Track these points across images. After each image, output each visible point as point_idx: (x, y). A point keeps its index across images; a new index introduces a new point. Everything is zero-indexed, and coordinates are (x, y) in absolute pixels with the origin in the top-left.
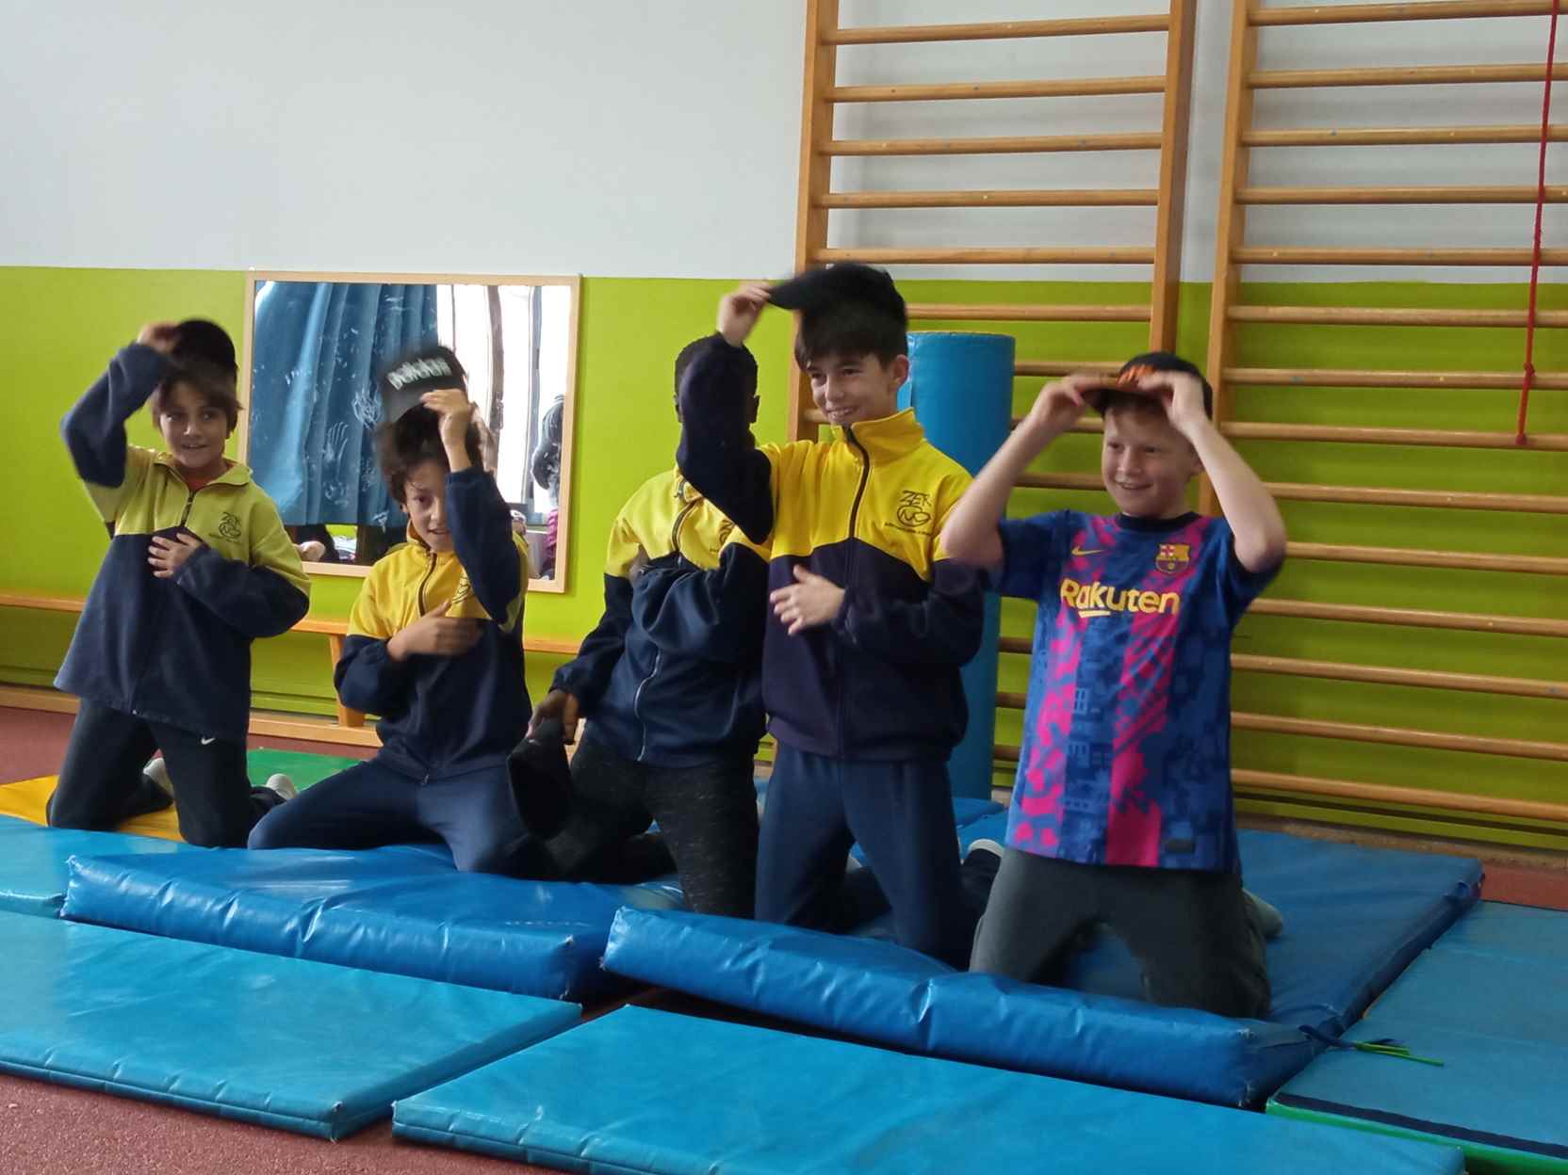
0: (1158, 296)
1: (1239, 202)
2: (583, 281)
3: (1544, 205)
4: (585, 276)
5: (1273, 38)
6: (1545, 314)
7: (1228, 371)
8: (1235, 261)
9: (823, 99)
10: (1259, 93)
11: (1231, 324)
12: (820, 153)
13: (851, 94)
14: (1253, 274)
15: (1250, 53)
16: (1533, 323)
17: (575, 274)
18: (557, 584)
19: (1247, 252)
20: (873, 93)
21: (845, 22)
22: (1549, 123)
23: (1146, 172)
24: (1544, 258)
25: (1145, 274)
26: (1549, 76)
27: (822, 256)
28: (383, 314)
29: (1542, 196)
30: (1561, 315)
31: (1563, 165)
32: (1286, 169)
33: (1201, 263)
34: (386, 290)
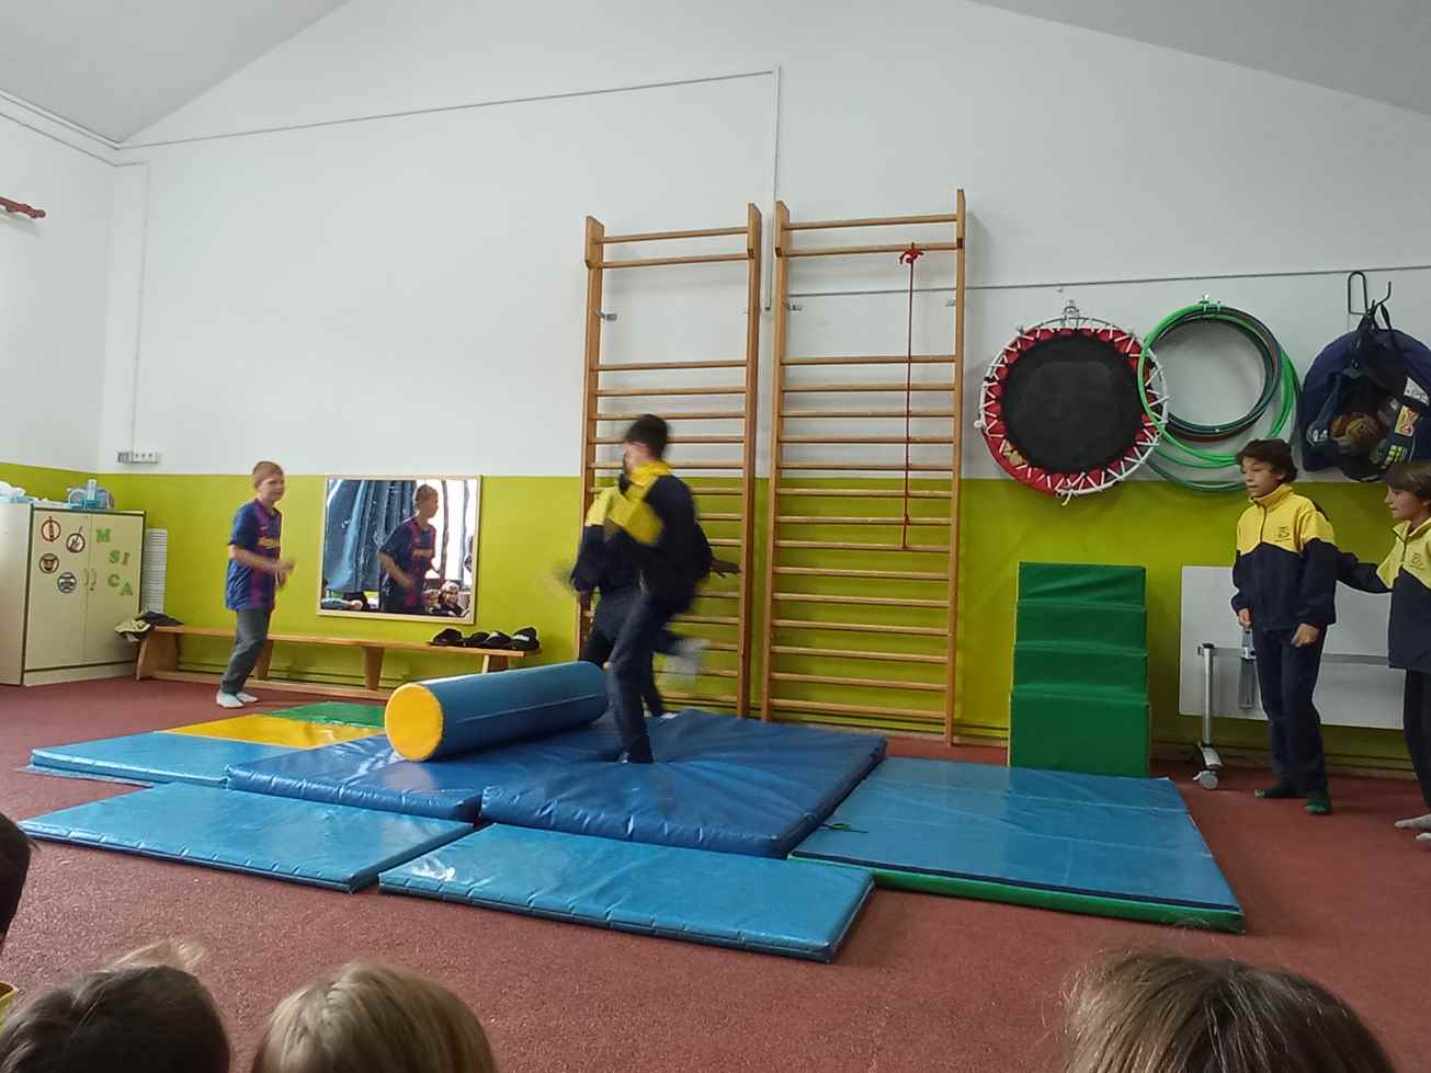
0: (745, 484)
1: (779, 442)
2: (482, 477)
3: (909, 444)
4: (484, 475)
5: (792, 371)
6: (912, 492)
7: (778, 517)
8: (779, 468)
9: (593, 395)
10: (786, 394)
11: (778, 496)
12: (591, 420)
13: (606, 393)
14: (787, 474)
15: (782, 376)
16: (907, 496)
17: (478, 475)
18: (470, 621)
19: (784, 464)
20: (615, 393)
21: (602, 361)
22: (910, 409)
23: (738, 428)
24: (911, 468)
25: (740, 473)
26: (909, 389)
27: (593, 465)
28: (391, 494)
29: (908, 441)
30: (919, 492)
31: (917, 428)
32: (798, 428)
33: (764, 469)
34: (393, 483)
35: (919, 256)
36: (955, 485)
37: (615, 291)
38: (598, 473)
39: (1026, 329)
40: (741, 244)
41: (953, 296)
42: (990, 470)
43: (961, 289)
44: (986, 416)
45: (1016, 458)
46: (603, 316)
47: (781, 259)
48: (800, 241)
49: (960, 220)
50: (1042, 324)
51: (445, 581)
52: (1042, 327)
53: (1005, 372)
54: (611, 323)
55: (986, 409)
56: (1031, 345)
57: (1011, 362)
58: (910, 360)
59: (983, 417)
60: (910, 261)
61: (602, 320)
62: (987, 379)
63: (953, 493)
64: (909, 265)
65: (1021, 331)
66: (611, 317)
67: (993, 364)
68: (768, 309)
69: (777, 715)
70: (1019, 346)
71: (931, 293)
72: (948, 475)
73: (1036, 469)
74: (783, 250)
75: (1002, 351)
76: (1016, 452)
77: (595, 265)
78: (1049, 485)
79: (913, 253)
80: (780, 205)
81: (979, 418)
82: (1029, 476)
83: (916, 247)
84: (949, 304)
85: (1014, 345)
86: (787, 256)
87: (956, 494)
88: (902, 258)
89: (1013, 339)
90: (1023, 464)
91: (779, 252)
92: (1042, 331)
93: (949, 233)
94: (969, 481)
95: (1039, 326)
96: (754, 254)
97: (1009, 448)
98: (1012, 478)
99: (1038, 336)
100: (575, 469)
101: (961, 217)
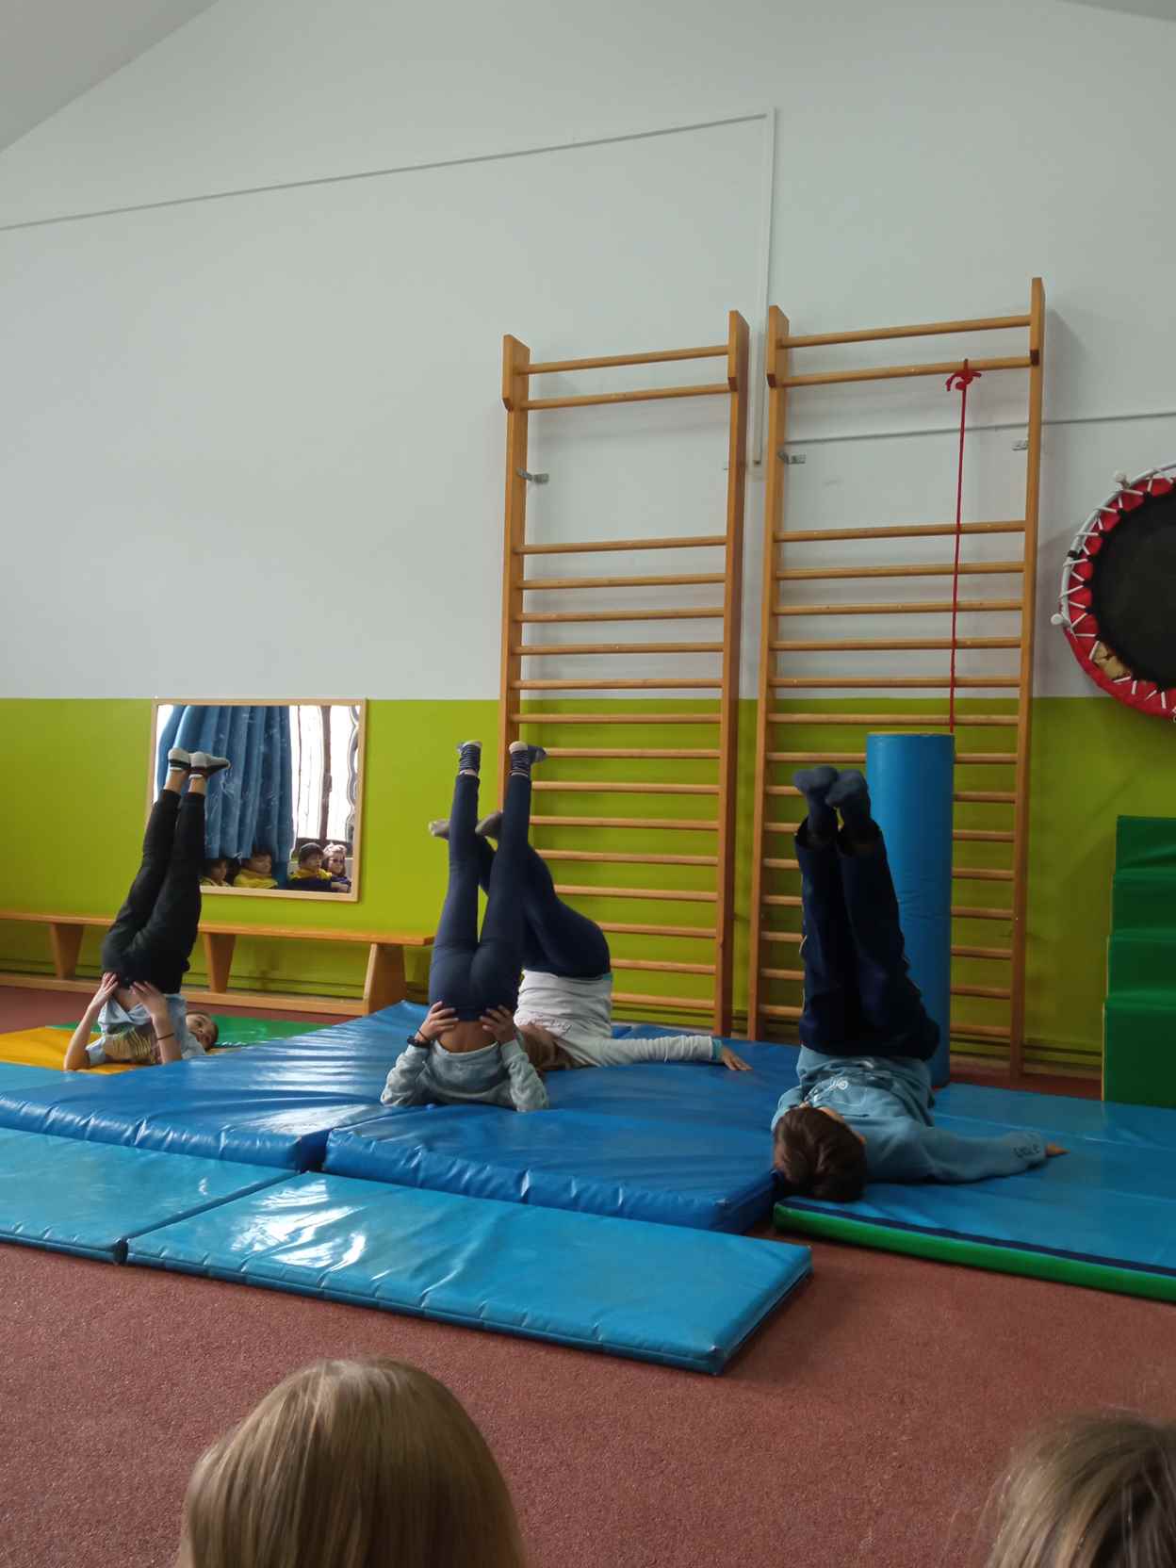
0: (725, 708)
1: (773, 650)
3: (956, 651)
4: (369, 698)
5: (791, 550)
6: (960, 717)
7: (769, 754)
8: (771, 686)
9: (515, 588)
10: (782, 583)
11: (770, 725)
12: (514, 622)
13: (534, 584)
14: (783, 694)
15: (776, 558)
16: (952, 723)
17: (363, 697)
18: (352, 896)
19: (778, 680)
20: (546, 584)
21: (529, 540)
22: (957, 600)
23: (715, 632)
24: (958, 683)
25: (717, 694)
26: (957, 571)
27: (517, 684)
28: (250, 727)
29: (955, 645)
30: (971, 718)
31: (967, 626)
32: (800, 630)
33: (751, 688)
34: (253, 709)
35: (975, 378)
36: (1023, 706)
37: (546, 441)
38: (524, 695)
39: (1132, 479)
40: (718, 371)
41: (1023, 435)
42: (1076, 684)
43: (1036, 425)
44: (1071, 608)
45: (1113, 668)
46: (530, 477)
47: (775, 391)
48: (804, 363)
49: (1035, 323)
50: (1156, 472)
51: (327, 842)
52: (1155, 477)
53: (1098, 544)
54: (542, 487)
55: (1070, 597)
56: (1141, 501)
57: (1109, 527)
58: (958, 530)
59: (1065, 608)
60: (962, 387)
61: (528, 482)
62: (1073, 555)
63: (1019, 718)
64: (961, 392)
65: (1124, 483)
66: (540, 480)
67: (1081, 532)
68: (757, 463)
69: (773, 1028)
70: (1121, 505)
71: (993, 433)
72: (1014, 693)
73: (1144, 683)
74: (778, 377)
75: (1093, 514)
76: (1113, 659)
77: (517, 405)
78: (1164, 706)
79: (966, 374)
80: (775, 312)
81: (1060, 610)
82: (1133, 692)
83: (970, 366)
84: (1018, 448)
85: (1113, 503)
86: (786, 386)
87: (1025, 718)
88: (949, 383)
89: (1110, 496)
90: (1124, 676)
91: (772, 380)
92: (1156, 482)
93: (1018, 343)
94: (1042, 699)
95: (1151, 475)
96: (738, 384)
97: (1104, 651)
98: (1109, 695)
99: (1149, 489)
100: (493, 690)
101: (1038, 319)
